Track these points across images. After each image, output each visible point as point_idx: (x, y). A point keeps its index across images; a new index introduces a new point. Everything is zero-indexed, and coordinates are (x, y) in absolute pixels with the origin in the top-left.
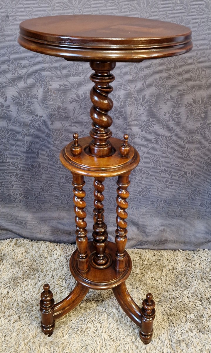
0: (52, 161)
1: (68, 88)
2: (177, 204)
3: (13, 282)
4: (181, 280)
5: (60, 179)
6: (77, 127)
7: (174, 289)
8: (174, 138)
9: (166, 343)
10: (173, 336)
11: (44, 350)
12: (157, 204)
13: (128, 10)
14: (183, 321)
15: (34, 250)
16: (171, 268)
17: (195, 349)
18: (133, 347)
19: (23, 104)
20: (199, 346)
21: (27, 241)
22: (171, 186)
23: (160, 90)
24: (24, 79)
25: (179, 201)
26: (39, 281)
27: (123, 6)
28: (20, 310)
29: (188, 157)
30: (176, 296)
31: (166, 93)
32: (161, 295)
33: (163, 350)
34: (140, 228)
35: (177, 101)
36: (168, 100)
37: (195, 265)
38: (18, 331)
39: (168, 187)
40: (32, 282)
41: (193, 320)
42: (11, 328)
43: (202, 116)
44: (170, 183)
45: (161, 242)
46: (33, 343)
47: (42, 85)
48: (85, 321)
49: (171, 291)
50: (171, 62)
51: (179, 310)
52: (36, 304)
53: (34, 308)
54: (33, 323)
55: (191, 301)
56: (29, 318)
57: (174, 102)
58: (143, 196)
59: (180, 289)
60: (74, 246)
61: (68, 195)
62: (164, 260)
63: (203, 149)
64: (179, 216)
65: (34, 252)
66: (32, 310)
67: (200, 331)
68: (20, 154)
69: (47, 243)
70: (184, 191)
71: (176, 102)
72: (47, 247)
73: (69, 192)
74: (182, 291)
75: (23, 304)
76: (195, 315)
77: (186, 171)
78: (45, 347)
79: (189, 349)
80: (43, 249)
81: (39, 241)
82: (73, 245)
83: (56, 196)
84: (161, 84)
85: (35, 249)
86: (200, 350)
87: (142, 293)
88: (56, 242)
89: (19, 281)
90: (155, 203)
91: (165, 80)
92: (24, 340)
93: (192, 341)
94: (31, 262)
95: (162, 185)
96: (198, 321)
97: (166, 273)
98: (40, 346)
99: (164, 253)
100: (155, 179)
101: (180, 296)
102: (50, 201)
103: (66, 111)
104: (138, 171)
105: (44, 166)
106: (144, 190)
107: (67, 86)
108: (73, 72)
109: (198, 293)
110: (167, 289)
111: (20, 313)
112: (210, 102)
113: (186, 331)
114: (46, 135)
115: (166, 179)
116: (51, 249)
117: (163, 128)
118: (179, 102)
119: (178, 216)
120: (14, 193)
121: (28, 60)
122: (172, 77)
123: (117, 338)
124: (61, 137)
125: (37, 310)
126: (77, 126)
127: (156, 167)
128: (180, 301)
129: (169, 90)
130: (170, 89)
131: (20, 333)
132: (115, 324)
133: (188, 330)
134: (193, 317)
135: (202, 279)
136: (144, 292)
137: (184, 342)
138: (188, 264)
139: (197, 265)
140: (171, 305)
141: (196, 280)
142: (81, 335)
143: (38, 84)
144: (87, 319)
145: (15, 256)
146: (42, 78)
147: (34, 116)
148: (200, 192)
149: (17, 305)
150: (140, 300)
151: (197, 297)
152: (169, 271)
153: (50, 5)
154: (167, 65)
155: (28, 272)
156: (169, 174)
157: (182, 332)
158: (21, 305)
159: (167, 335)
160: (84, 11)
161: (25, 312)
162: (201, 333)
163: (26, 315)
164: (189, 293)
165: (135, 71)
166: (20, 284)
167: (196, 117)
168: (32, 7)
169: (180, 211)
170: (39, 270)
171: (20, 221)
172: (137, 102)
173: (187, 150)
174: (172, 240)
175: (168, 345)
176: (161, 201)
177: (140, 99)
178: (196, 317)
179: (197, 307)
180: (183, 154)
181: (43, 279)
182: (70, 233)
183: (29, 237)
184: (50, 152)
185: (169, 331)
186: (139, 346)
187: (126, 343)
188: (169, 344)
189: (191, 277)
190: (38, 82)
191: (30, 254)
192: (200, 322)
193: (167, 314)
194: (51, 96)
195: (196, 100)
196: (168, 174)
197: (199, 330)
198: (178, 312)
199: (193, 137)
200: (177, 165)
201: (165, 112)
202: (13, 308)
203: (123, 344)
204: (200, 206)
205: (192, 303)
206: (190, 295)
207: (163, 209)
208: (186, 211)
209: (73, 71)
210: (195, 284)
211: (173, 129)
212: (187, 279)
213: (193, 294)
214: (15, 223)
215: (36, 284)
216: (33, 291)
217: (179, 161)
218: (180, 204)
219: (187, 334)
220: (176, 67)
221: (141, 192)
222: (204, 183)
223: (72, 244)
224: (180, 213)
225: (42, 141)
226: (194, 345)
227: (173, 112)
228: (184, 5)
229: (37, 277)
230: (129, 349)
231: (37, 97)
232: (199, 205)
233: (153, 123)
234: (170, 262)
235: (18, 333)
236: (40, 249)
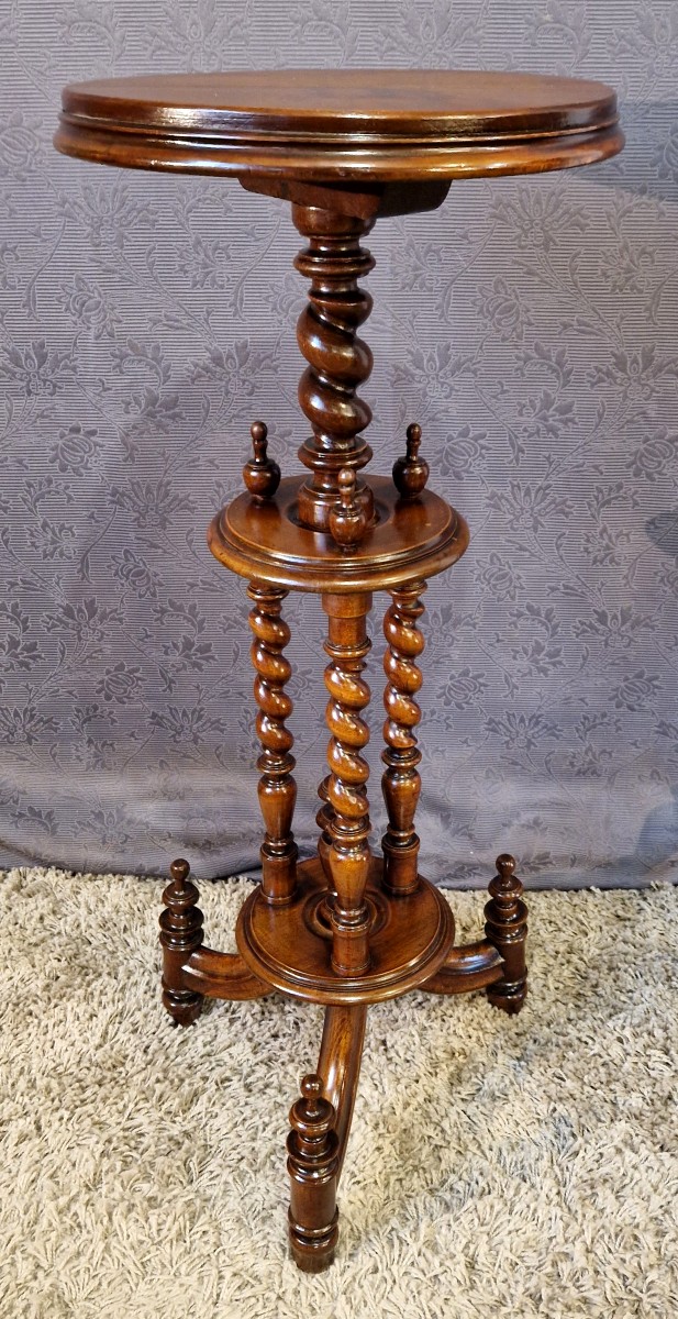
0: (134, 589)
1: (182, 328)
2: (578, 730)
3: (13, 1011)
4: (596, 986)
5: (166, 653)
6: (218, 467)
7: (573, 1015)
8: (556, 496)
9: (546, 1189)
10: (570, 1166)
11: (124, 1229)
12: (508, 730)
13: (376, 49)
14: (603, 1118)
15: (83, 905)
16: (562, 948)
17: (646, 1204)
18: (434, 1205)
19: (25, 390)
20: (660, 1195)
21: (57, 875)
22: (554, 664)
23: (500, 325)
24: (28, 300)
25: (585, 718)
26: (105, 1008)
27: (359, 38)
28: (41, 1102)
29: (607, 561)
30: (579, 1039)
31: (519, 337)
32: (528, 1036)
33: (535, 1210)
34: (452, 819)
35: (558, 363)
36: (528, 358)
37: (644, 936)
38: (32, 1169)
39: (544, 671)
40: (80, 1010)
41: (637, 1113)
42: (10, 1161)
43: (649, 412)
44: (550, 655)
45: (527, 863)
46: (87, 1204)
47: (89, 322)
48: (264, 1129)
49: (562, 1021)
50: (532, 227)
51: (590, 1082)
52: (94, 1080)
53: (88, 1093)
54: (84, 1142)
55: (632, 1052)
56: (70, 1127)
57: (550, 367)
58: (459, 706)
59: (595, 1014)
60: (223, 887)
61: (195, 710)
62: (538, 923)
63: (656, 528)
64: (588, 772)
65: (83, 911)
66: (82, 1101)
67: (662, 1148)
68: (22, 568)
69: (128, 880)
70: (600, 681)
71: (558, 368)
72: (127, 895)
73: (200, 701)
74: (602, 1021)
75: (49, 1083)
76: (644, 1099)
77: (603, 611)
78: (130, 1216)
79: (625, 1207)
80: (116, 901)
81: (100, 876)
82: (218, 885)
83: (154, 716)
84: (500, 305)
85: (86, 903)
86: (662, 1207)
87: (460, 1032)
88: (160, 876)
89: (32, 1007)
90: (501, 726)
91: (514, 291)
92: (55, 1197)
93: (634, 1181)
94: (74, 946)
95: (523, 663)
96: (657, 1116)
97: (545, 966)
98: (110, 1215)
99: (539, 901)
100: (498, 641)
101: (592, 1039)
102: (132, 735)
103: (177, 410)
104: (435, 615)
105: (108, 610)
106: (459, 681)
107: (177, 321)
108: (195, 273)
109: (656, 1024)
110: (547, 1016)
111: (41, 1109)
112: (674, 361)
113: (613, 1150)
114: (109, 497)
115: (536, 642)
116: (144, 901)
117: (517, 460)
118: (568, 367)
119: (584, 774)
120: (6, 709)
121: (37, 235)
122: (537, 279)
123: (378, 1180)
124: (162, 504)
125: (98, 1100)
126: (216, 462)
127: (499, 600)
128: (592, 1053)
129: (530, 324)
130: (533, 321)
131: (42, 1174)
132: (371, 1135)
133: (621, 1146)
134: (637, 1103)
135: (669, 979)
136: (470, 1029)
137: (607, 1185)
138: (622, 934)
139: (654, 935)
140: (561, 1067)
141: (647, 984)
142: (253, 1175)
143: (74, 318)
144: (271, 1122)
145: (18, 926)
146: (90, 298)
147: (67, 432)
148: (655, 683)
149: (30, 1085)
150: (457, 1054)
151: (652, 1039)
152: (555, 958)
153: (106, 41)
154: (518, 237)
155: (63, 978)
156: (544, 624)
157: (601, 1154)
158: (41, 1083)
159: (550, 1164)
160: (225, 59)
161: (57, 1109)
162: (664, 1153)
163: (61, 1119)
164: (623, 1027)
165: (412, 260)
166: (36, 1017)
167: (629, 417)
168: (46, 51)
169: (590, 754)
170: (100, 970)
171: (31, 809)
172: (422, 369)
173: (601, 535)
174: (567, 857)
175: (553, 1195)
176: (522, 720)
177: (431, 359)
178: (648, 1104)
179: (651, 1072)
180: (590, 550)
181: (116, 998)
182: (208, 842)
183: (63, 863)
184: (126, 557)
185: (555, 1152)
186: (454, 1202)
187: (409, 1193)
188: (555, 1191)
189: (633, 974)
190: (75, 309)
191: (69, 919)
192: (662, 1118)
193: (549, 1097)
194: (123, 357)
195: (625, 358)
196: (540, 622)
197: (658, 1143)
198: (587, 1089)
199: (620, 487)
200: (572, 589)
201: (519, 404)
202: (15, 1095)
203: (397, 1196)
204: (657, 732)
205: (636, 1059)
206: (627, 1032)
207: (528, 747)
208: (610, 754)
209: (197, 269)
210: (646, 997)
211: (551, 464)
212: (619, 983)
213: (638, 1030)
214: (13, 815)
215: (91, 1017)
216: (81, 1038)
217: (577, 577)
218: (588, 730)
219: (618, 1158)
220: (552, 243)
221: (450, 689)
222: (668, 650)
223: (214, 881)
224: (591, 762)
225: (97, 522)
226: (641, 1192)
227: (547, 403)
228: (566, 28)
229: (97, 993)
230: (418, 1212)
231: (75, 363)
232: (656, 729)
233: (481, 442)
234: (560, 930)
235: (34, 1176)
236: (103, 902)
